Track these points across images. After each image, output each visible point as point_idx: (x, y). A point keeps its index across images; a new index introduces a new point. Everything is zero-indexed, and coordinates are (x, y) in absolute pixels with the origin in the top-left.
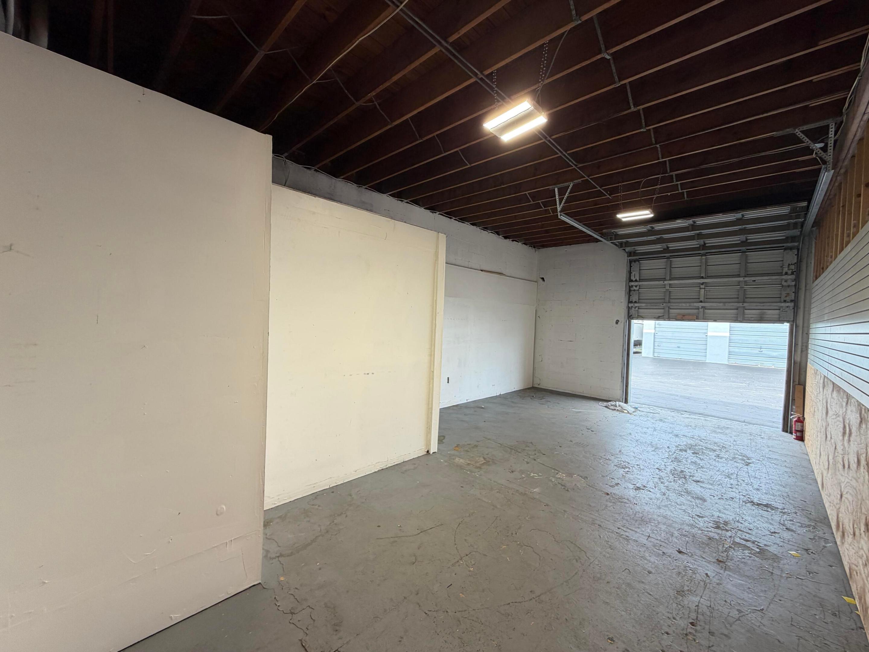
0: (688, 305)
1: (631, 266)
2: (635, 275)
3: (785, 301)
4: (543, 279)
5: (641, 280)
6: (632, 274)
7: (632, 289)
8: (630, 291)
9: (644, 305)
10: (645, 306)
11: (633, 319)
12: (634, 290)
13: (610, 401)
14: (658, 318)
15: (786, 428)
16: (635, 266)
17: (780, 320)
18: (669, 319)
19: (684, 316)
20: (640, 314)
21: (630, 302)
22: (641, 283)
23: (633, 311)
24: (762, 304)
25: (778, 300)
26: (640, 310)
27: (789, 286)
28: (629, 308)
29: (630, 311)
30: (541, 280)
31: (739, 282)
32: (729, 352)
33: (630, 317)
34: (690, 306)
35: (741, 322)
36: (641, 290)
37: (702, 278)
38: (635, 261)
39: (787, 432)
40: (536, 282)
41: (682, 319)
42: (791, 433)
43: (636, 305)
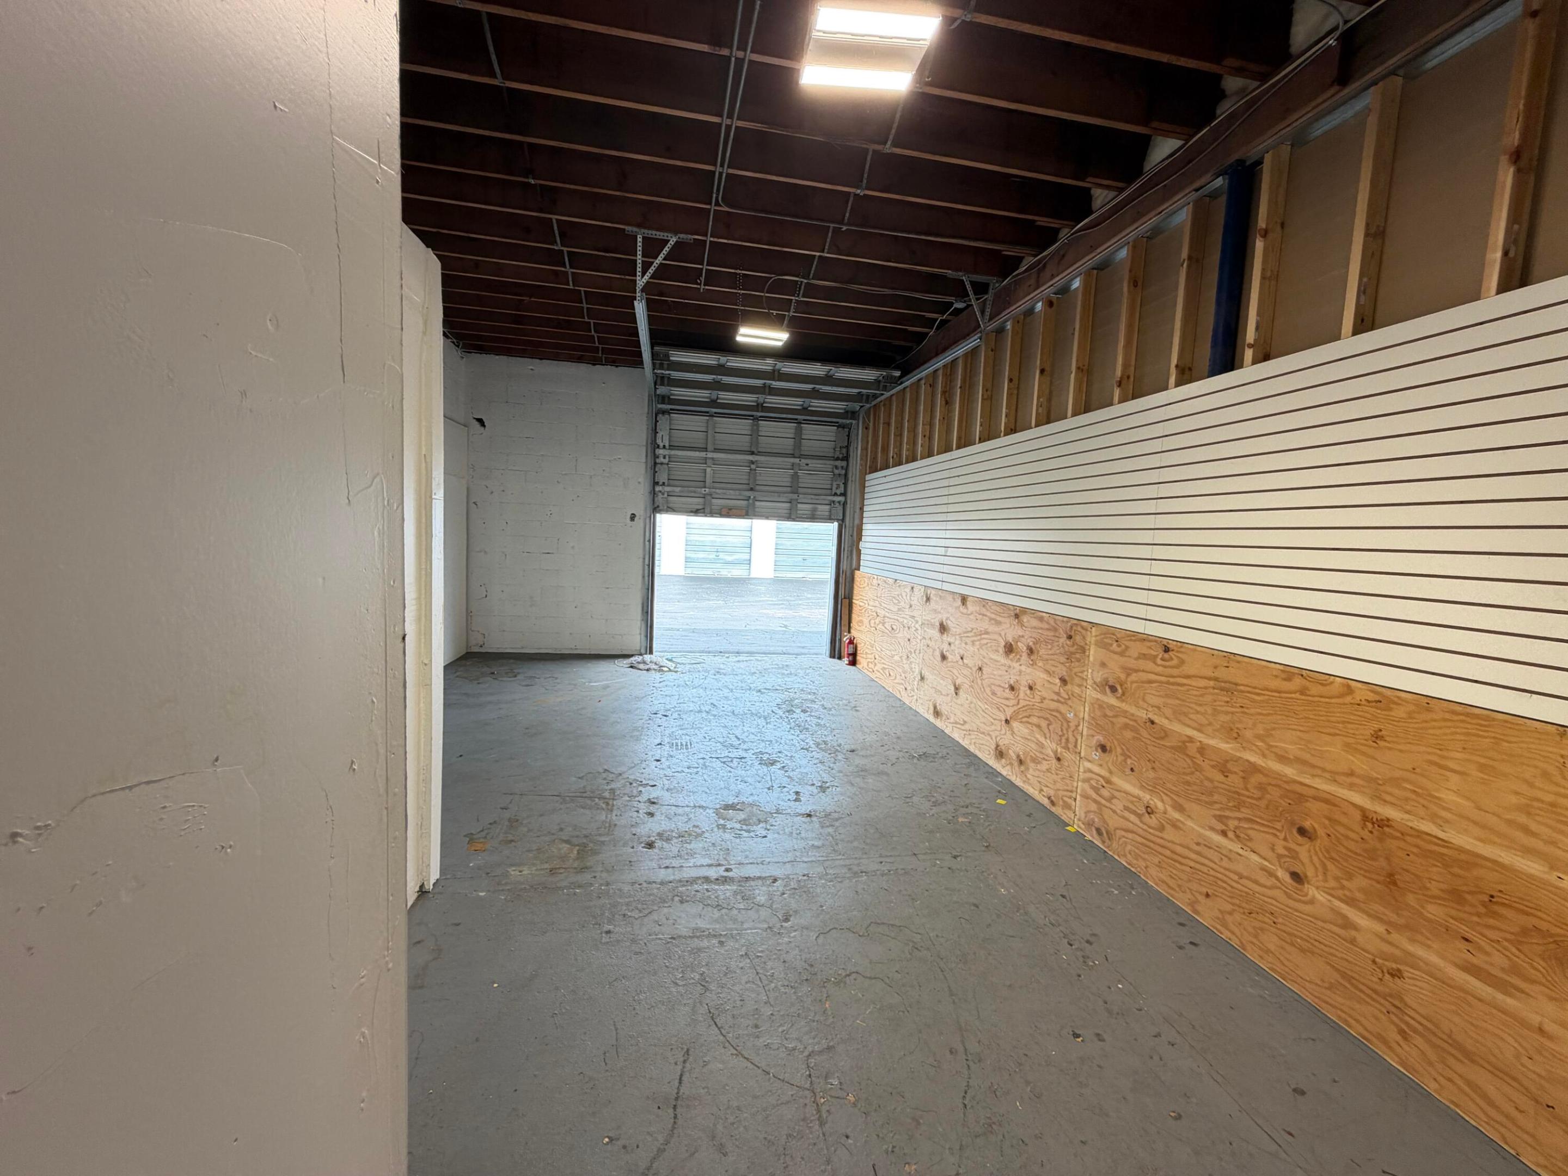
0: (737, 492)
1: (657, 421)
2: (663, 438)
3: (836, 494)
4: (481, 422)
5: (671, 447)
6: (659, 435)
7: (658, 461)
8: (655, 463)
9: (678, 489)
10: (681, 492)
11: (660, 511)
12: (662, 464)
13: (632, 656)
14: (696, 512)
15: (835, 653)
16: (663, 420)
17: (830, 519)
18: (712, 514)
19: (730, 509)
20: (671, 505)
21: (656, 483)
22: (673, 452)
23: (660, 499)
24: (817, 497)
25: (829, 492)
26: (671, 499)
27: (840, 475)
28: (654, 493)
29: (656, 499)
30: (477, 424)
31: (793, 465)
32: (686, 558)
33: (656, 509)
34: (740, 495)
35: (794, 520)
36: (672, 465)
37: (753, 453)
38: (664, 412)
39: (834, 657)
40: (465, 426)
41: (728, 515)
42: (840, 658)
43: (667, 489)
